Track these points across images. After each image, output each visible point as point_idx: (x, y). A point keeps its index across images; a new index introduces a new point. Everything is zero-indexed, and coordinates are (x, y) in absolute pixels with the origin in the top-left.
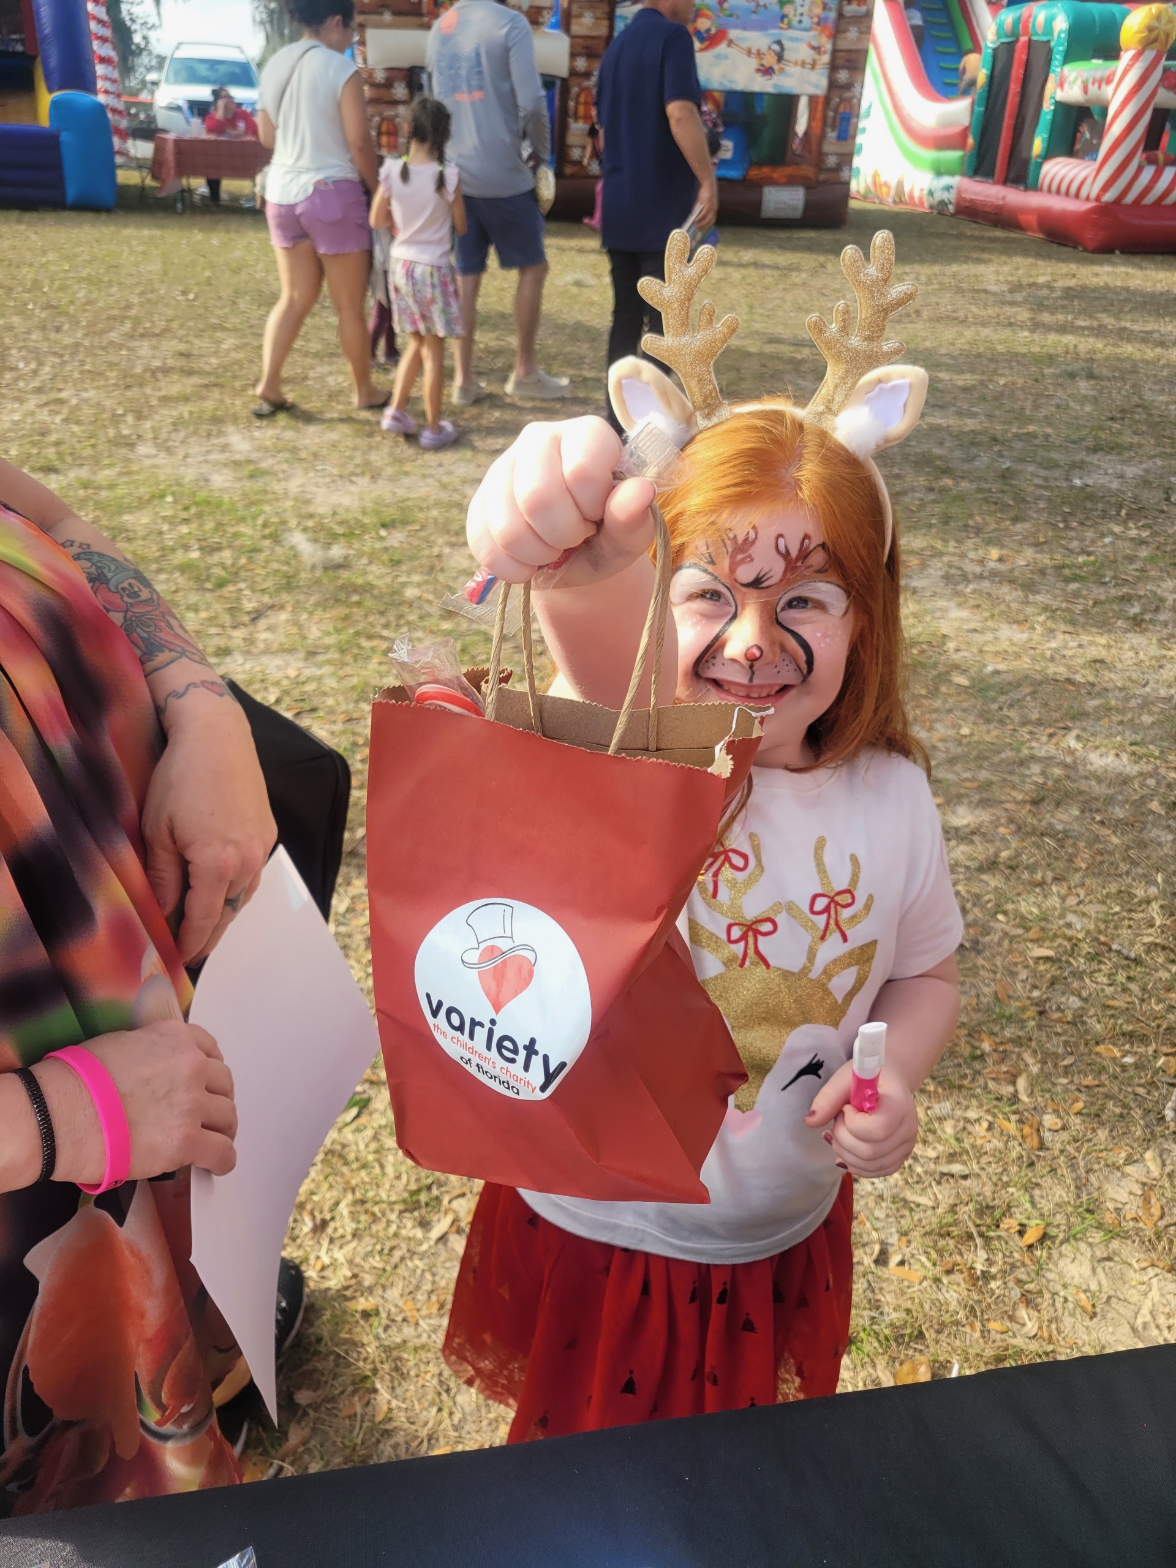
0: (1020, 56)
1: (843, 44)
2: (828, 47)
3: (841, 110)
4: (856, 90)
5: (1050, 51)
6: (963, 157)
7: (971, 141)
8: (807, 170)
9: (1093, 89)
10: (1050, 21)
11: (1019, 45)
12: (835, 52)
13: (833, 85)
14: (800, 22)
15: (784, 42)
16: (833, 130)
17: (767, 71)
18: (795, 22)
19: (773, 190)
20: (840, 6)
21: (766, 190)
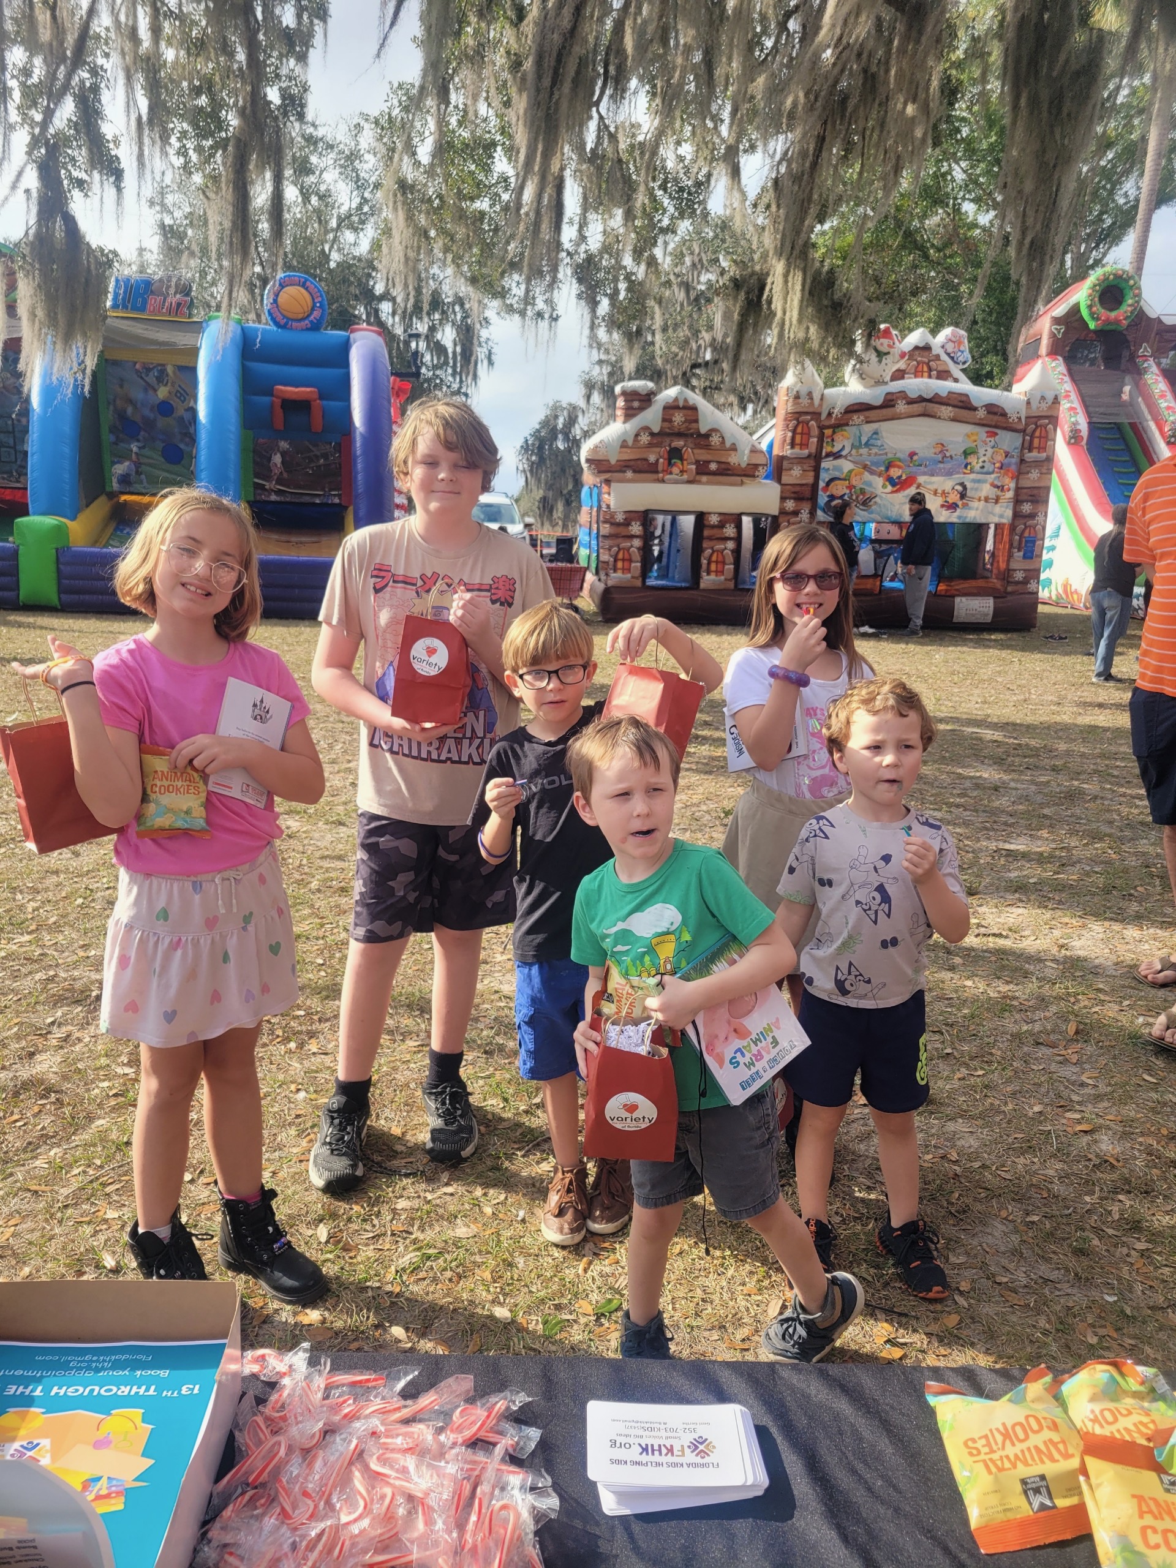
1: (1024, 483)
2: (1012, 485)
3: (1026, 534)
4: (1040, 518)
8: (995, 583)
12: (1018, 489)
13: (1016, 515)
14: (983, 467)
15: (969, 485)
16: (1020, 551)
17: (953, 507)
18: (977, 467)
19: (964, 599)
20: (1022, 454)
21: (958, 600)
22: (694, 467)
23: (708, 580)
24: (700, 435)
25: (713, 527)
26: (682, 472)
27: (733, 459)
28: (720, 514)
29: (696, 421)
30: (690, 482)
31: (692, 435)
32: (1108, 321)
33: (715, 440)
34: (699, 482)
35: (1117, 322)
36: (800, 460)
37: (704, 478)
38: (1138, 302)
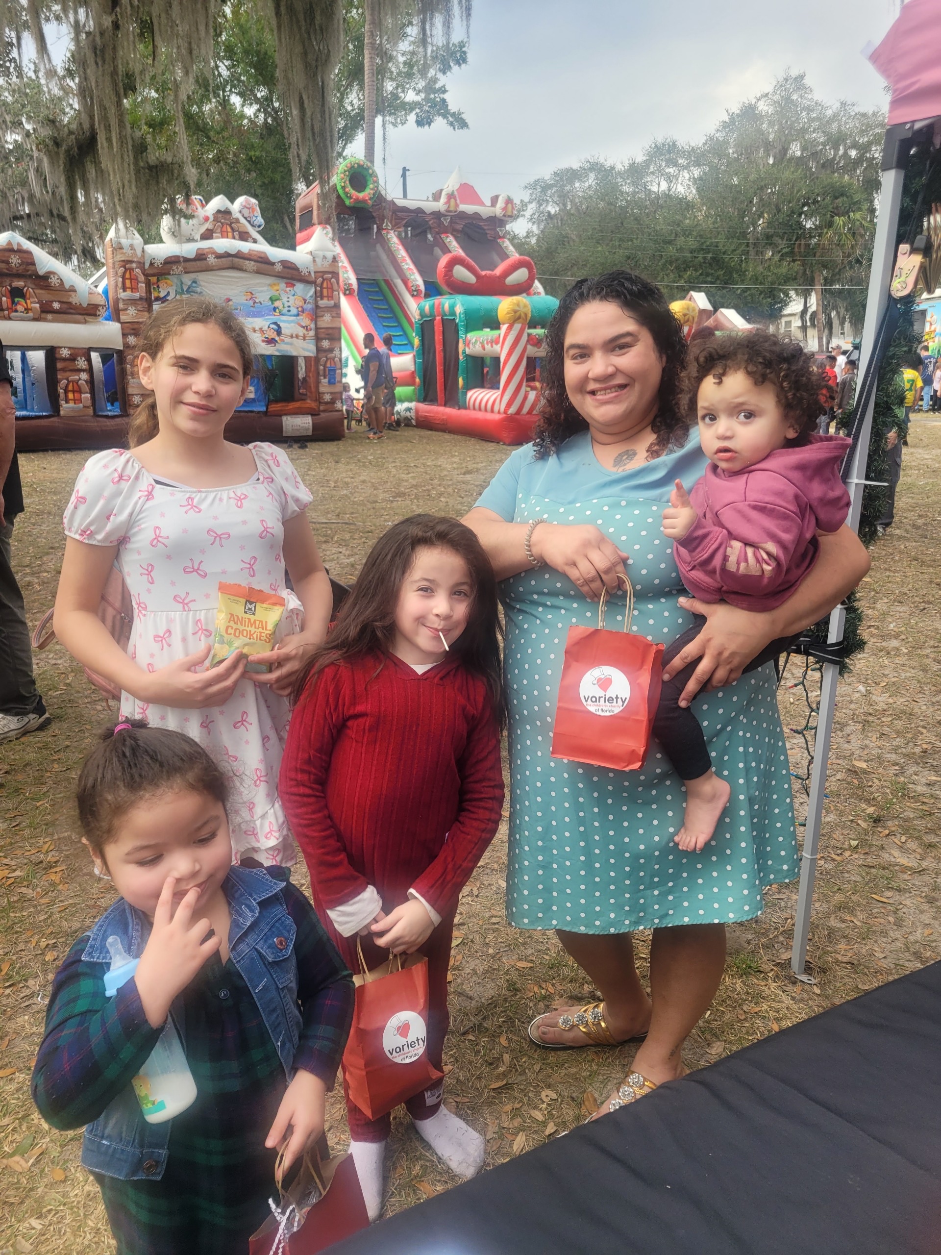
0: (438, 328)
1: (321, 324)
2: (313, 326)
3: (328, 365)
4: (337, 352)
5: (457, 325)
6: (415, 390)
7: (417, 380)
8: (310, 403)
9: (488, 347)
10: (452, 307)
11: (436, 322)
12: (317, 329)
13: (319, 349)
14: (289, 311)
15: (282, 325)
16: (325, 378)
17: (270, 341)
18: (285, 311)
19: (289, 418)
20: (316, 302)
21: (284, 418)
22: (38, 305)
23: (66, 408)
24: (39, 277)
25: (65, 360)
26: (27, 310)
27: (74, 300)
28: (70, 348)
29: (33, 264)
30: (35, 319)
31: (30, 276)
32: (357, 200)
33: (54, 281)
34: (45, 320)
35: (364, 201)
36: (132, 302)
37: (50, 316)
38: (377, 187)
